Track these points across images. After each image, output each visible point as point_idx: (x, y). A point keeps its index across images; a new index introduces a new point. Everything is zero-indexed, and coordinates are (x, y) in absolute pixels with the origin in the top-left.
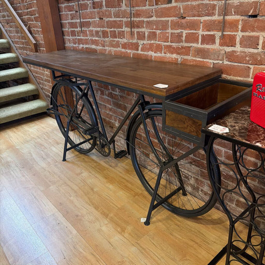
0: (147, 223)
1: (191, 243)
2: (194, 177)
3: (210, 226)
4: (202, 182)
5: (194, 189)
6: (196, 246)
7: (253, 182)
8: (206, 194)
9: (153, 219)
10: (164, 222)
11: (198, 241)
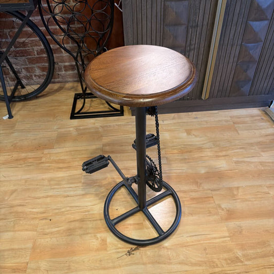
0: (11, 117)
1: (53, 108)
2: (24, 68)
3: (57, 94)
4: (32, 68)
5: (28, 79)
6: (57, 108)
7: (68, 45)
8: (39, 77)
9: (13, 113)
10: (23, 109)
11: (56, 104)
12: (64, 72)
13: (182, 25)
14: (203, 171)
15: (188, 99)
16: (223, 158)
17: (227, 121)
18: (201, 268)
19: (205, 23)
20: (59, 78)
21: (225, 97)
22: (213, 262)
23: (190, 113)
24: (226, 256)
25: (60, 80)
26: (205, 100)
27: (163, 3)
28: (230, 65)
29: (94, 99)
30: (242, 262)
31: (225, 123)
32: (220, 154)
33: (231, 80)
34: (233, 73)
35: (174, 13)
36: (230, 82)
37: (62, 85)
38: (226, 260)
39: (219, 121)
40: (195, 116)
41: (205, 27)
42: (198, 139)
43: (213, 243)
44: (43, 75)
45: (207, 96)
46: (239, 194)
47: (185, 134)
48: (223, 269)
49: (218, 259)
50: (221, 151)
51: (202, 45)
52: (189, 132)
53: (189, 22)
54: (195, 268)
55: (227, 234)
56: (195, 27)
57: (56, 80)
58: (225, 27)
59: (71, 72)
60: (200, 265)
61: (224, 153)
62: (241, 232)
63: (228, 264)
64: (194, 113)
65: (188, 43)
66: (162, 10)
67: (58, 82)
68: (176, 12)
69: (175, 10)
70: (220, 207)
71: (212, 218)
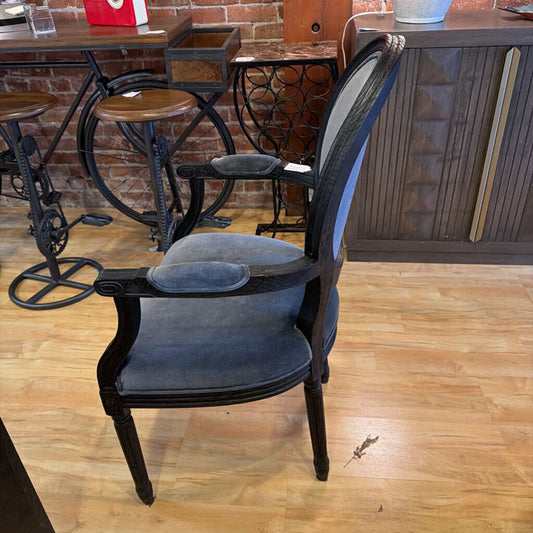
8: (206, 197)
12: (244, 192)
13: (442, 119)
14: (466, 350)
15: (445, 239)
16: (502, 334)
17: (512, 282)
18: (453, 481)
19: (479, 119)
20: (234, 200)
21: (510, 240)
22: (475, 476)
23: (448, 265)
24: (496, 470)
25: (236, 203)
26: (475, 243)
27: (414, 87)
28: (519, 187)
29: (287, 234)
30: (524, 482)
31: (508, 284)
32: (497, 328)
33: (520, 211)
34: (524, 200)
35: (430, 103)
36: (519, 215)
37: (238, 211)
38: (496, 475)
39: (499, 280)
40: (456, 271)
41: (477, 125)
42: (461, 303)
43: (475, 450)
44: (213, 195)
45: (479, 237)
46: (526, 388)
47: (437, 295)
48: (492, 487)
49: (484, 473)
50: (500, 324)
51: (472, 154)
52: (444, 292)
53: (453, 115)
54: (442, 479)
55: (501, 441)
56: (462, 124)
57: (231, 204)
58: (510, 127)
59: (255, 193)
60: (452, 477)
61: (504, 328)
62: (525, 442)
63: (500, 481)
64: (455, 265)
65: (450, 148)
66: (413, 97)
67: (232, 208)
68: (433, 102)
69: (431, 98)
70: (491, 402)
71: (476, 416)
